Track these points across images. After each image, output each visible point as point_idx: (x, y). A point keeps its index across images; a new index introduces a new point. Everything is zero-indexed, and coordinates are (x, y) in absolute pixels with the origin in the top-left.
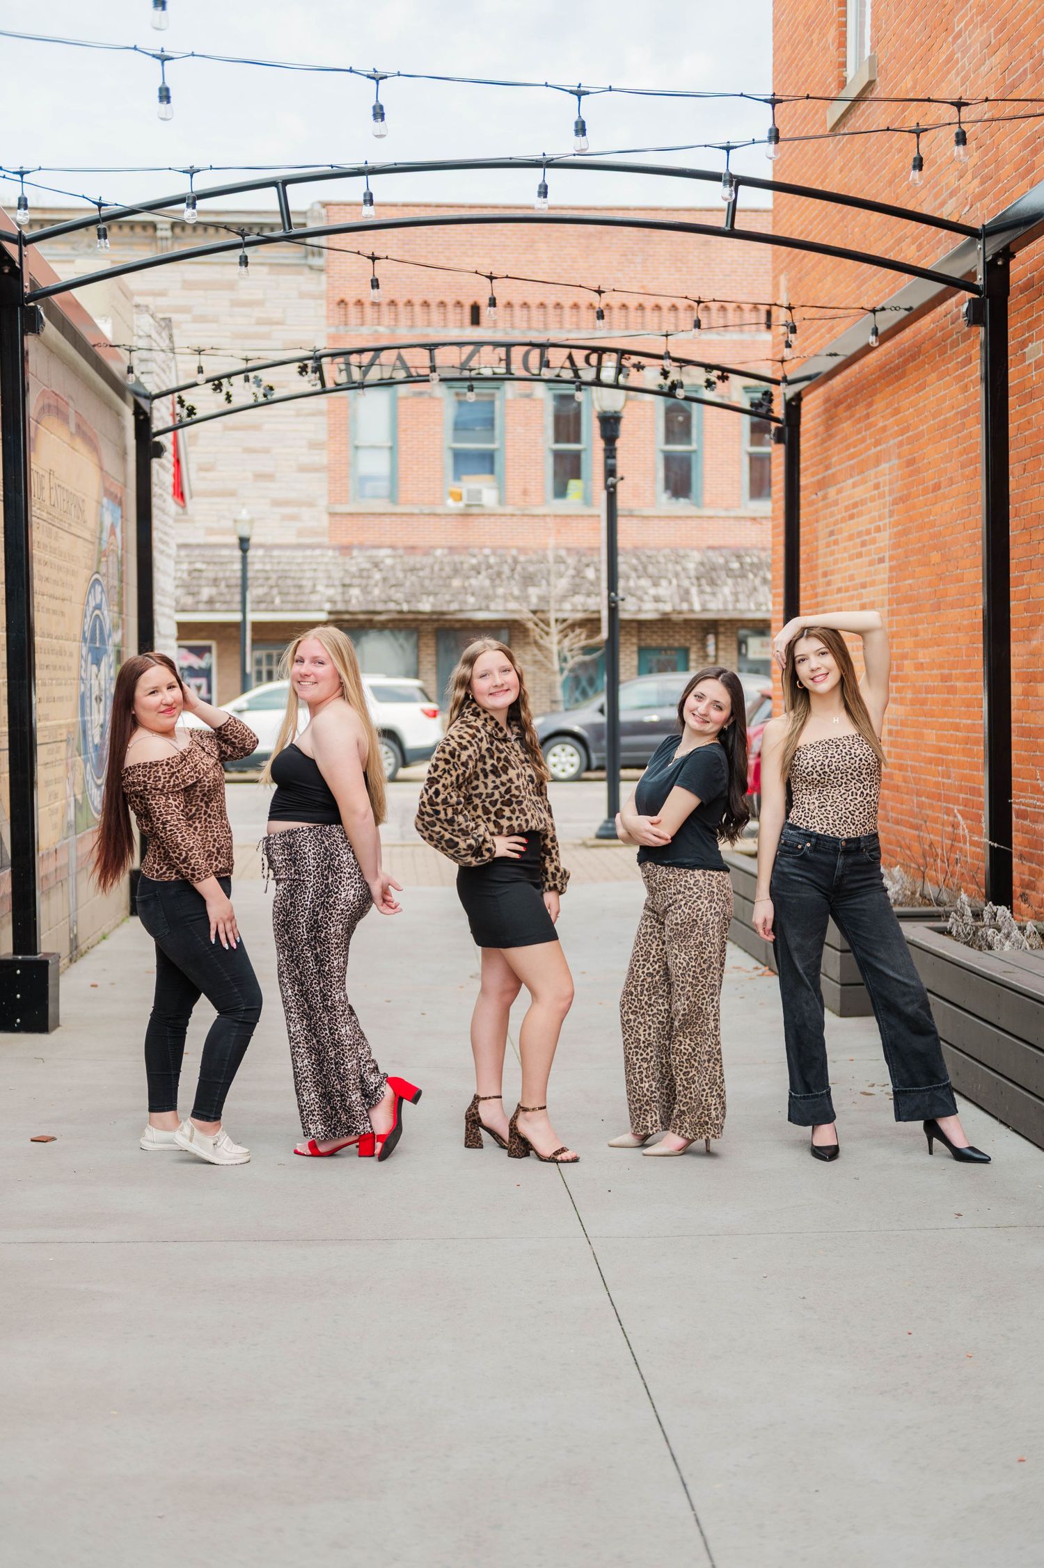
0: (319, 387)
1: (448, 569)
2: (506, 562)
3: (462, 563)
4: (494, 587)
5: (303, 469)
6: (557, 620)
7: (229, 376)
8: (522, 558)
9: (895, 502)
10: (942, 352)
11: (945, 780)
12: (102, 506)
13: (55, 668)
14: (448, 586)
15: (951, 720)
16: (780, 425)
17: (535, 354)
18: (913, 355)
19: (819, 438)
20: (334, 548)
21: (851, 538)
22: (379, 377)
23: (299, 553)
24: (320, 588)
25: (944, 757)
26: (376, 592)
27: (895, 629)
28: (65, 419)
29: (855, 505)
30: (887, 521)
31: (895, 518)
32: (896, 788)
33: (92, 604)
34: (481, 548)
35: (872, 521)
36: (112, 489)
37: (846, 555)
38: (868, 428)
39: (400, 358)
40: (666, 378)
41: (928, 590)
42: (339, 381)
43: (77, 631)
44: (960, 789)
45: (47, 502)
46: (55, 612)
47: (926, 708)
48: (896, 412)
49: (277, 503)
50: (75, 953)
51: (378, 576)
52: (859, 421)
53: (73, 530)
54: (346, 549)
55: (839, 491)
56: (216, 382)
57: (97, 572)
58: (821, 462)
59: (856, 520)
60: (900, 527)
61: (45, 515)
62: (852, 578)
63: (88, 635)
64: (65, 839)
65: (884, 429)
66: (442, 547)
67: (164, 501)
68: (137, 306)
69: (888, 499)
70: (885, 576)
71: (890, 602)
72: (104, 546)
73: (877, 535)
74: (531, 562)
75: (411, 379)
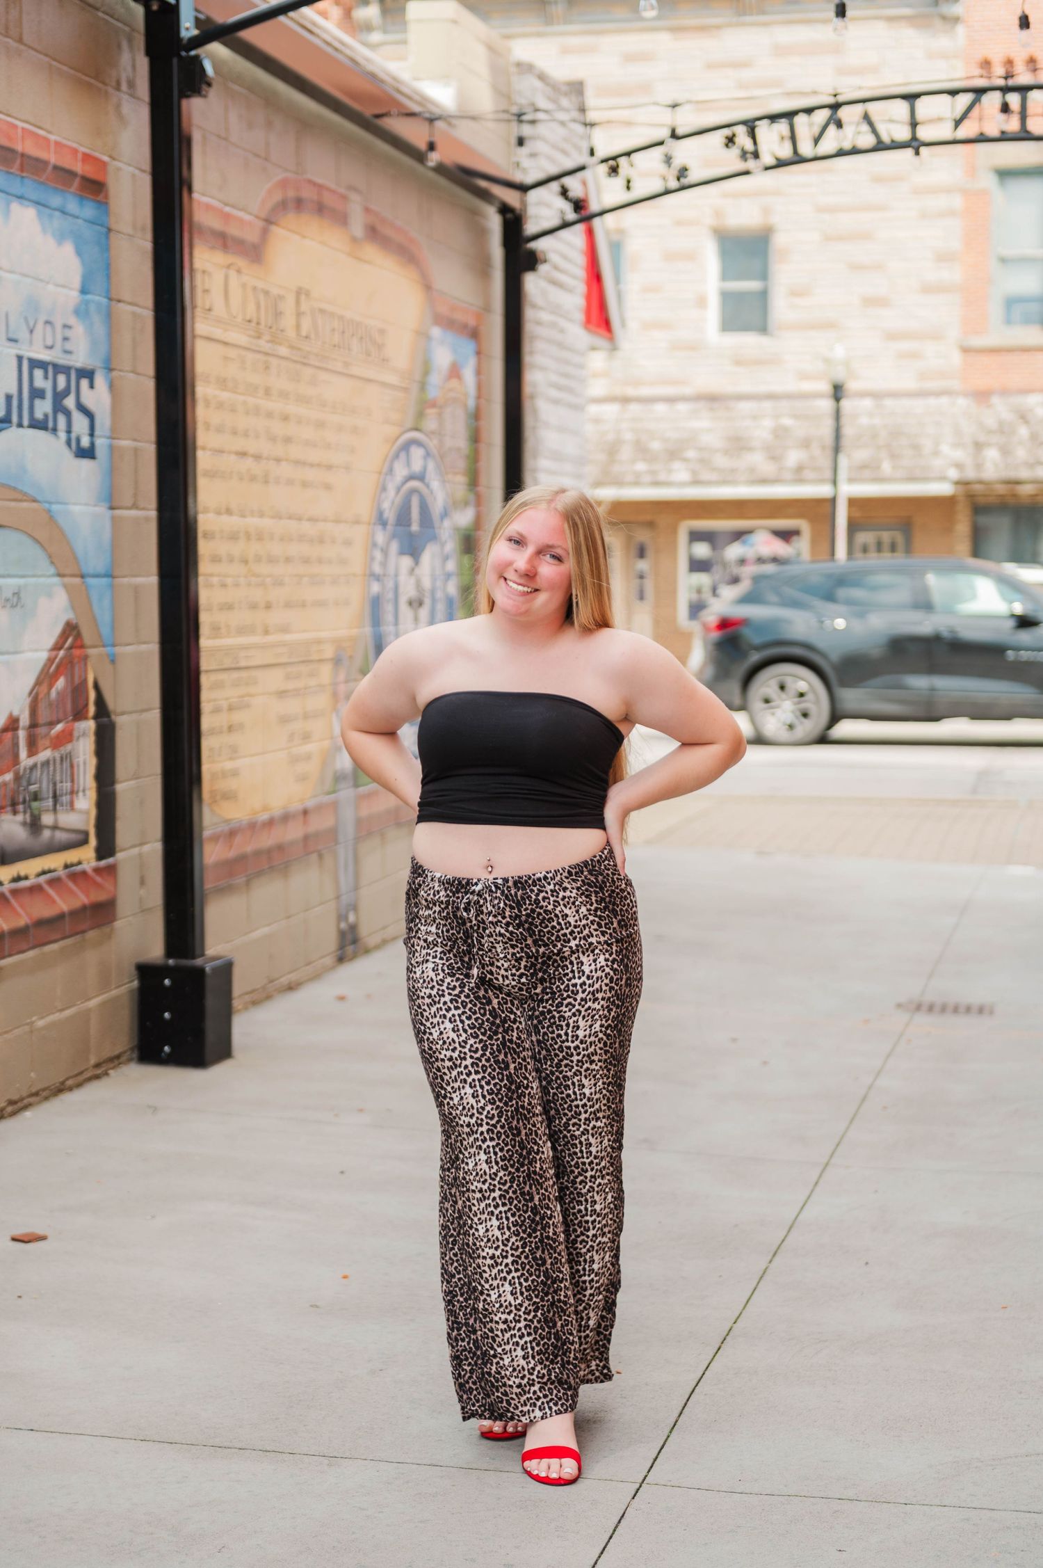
5: (929, 289)
7: (628, 154)
12: (428, 338)
13: (306, 561)
20: (966, 394)
22: (840, 144)
23: (918, 405)
24: (945, 449)
26: (1021, 453)
28: (342, 219)
33: (401, 471)
36: (459, 317)
42: (779, 154)
43: (364, 508)
45: (291, 333)
46: (305, 484)
49: (892, 336)
50: (350, 949)
51: (1023, 431)
53: (355, 370)
54: (982, 396)
57: (417, 429)
61: (283, 351)
63: (390, 515)
64: (329, 793)
67: (562, 331)
68: (519, 65)
72: (433, 393)
75: (881, 146)
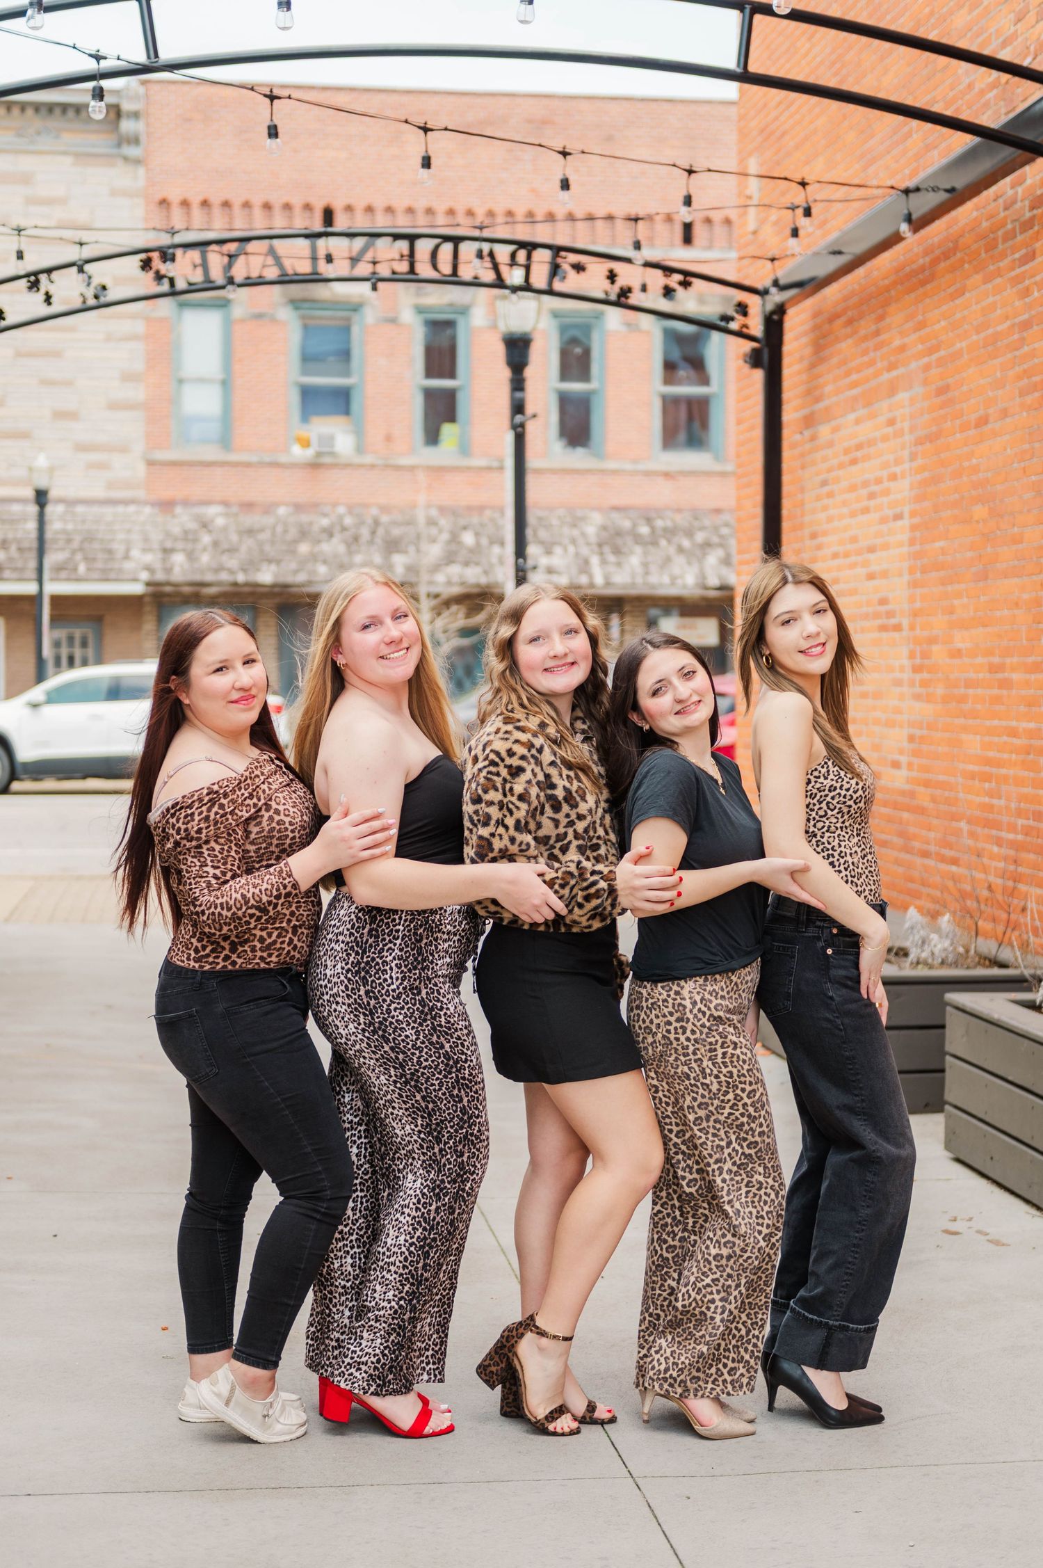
0: (165, 287)
1: (293, 533)
2: (362, 523)
3: (311, 524)
4: (350, 553)
5: (115, 406)
6: (428, 595)
7: (49, 271)
8: (385, 519)
9: (919, 442)
10: (991, 246)
11: (995, 801)
14: (293, 552)
15: (1004, 723)
16: (755, 345)
17: (447, 248)
18: (948, 252)
19: (806, 363)
20: (155, 504)
21: (853, 488)
22: (245, 275)
23: (109, 510)
24: (136, 553)
25: (994, 770)
26: (205, 558)
27: (918, 605)
29: (859, 447)
30: (907, 466)
31: (920, 461)
32: (921, 811)
34: (335, 505)
35: (885, 465)
37: (845, 510)
38: (878, 347)
39: (272, 252)
40: (613, 282)
41: (969, 554)
42: (193, 280)
44: (1019, 813)
47: (967, 707)
48: (921, 326)
49: (81, 445)
51: (207, 539)
52: (865, 338)
54: (169, 506)
55: (835, 430)
56: (33, 278)
58: (808, 392)
59: (860, 466)
60: (926, 474)
62: (854, 540)
65: (902, 349)
66: (286, 504)
69: (908, 438)
70: (905, 537)
71: (912, 571)
73: (892, 485)
74: (395, 523)
75: (286, 278)
